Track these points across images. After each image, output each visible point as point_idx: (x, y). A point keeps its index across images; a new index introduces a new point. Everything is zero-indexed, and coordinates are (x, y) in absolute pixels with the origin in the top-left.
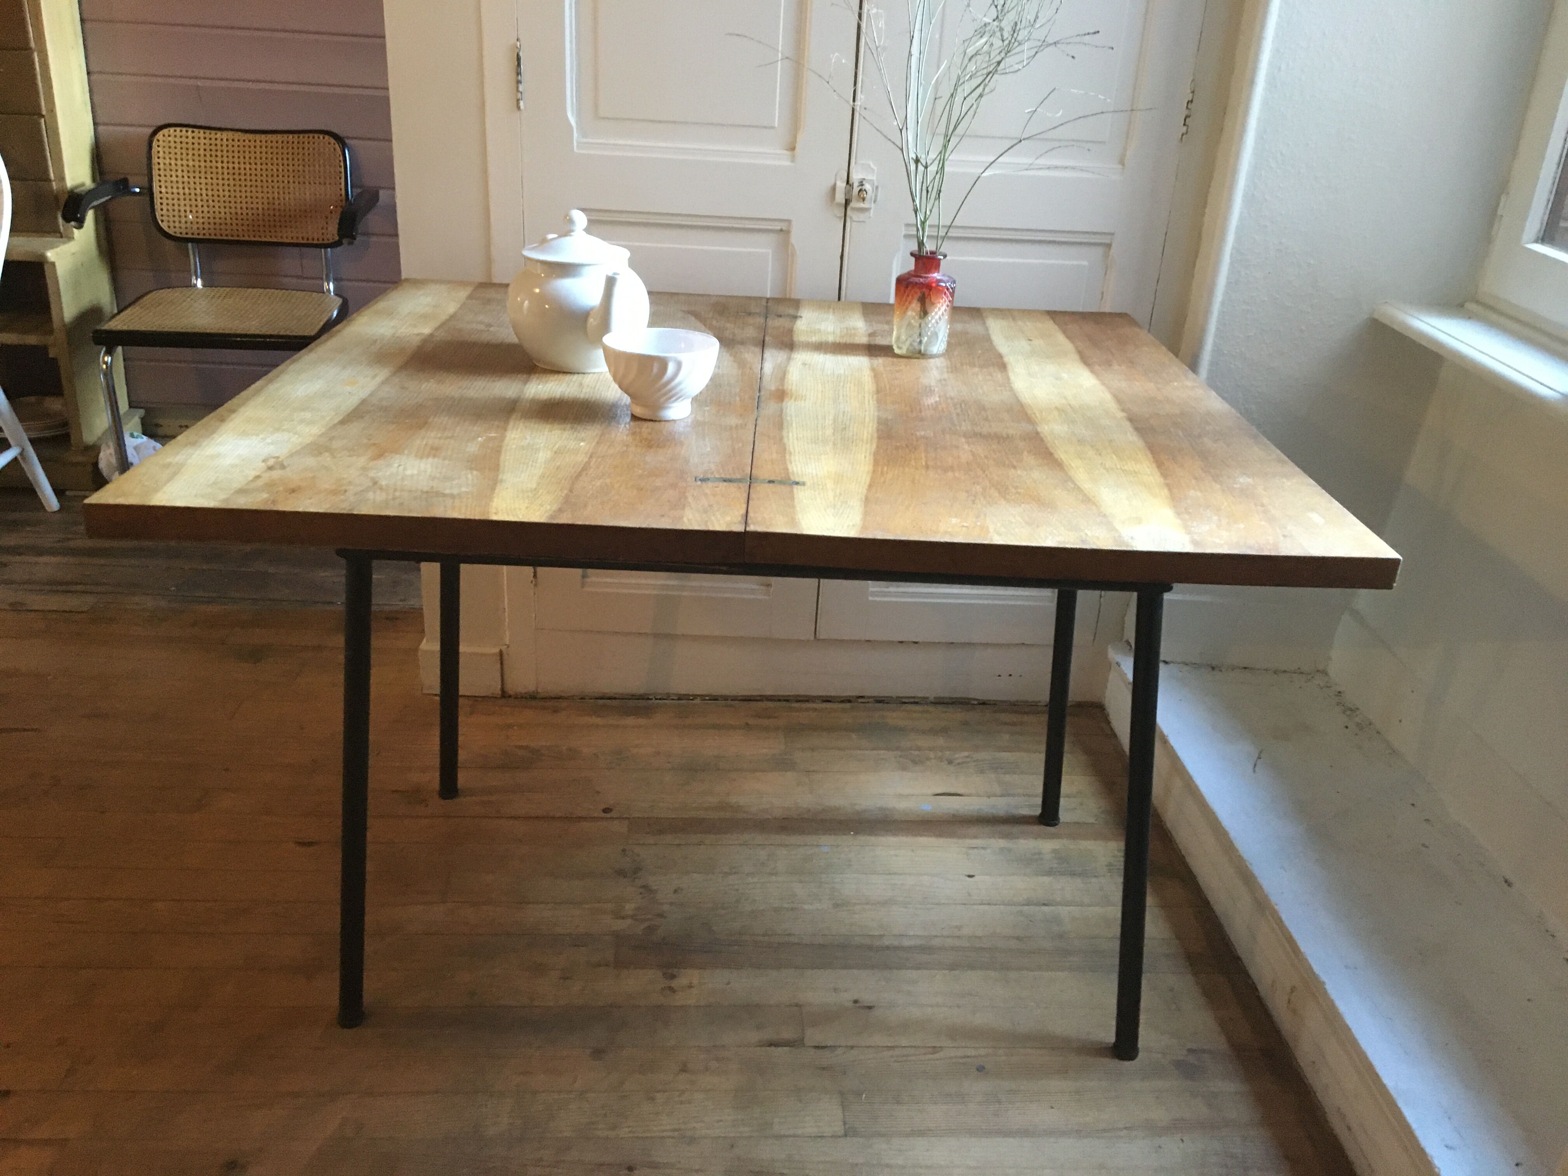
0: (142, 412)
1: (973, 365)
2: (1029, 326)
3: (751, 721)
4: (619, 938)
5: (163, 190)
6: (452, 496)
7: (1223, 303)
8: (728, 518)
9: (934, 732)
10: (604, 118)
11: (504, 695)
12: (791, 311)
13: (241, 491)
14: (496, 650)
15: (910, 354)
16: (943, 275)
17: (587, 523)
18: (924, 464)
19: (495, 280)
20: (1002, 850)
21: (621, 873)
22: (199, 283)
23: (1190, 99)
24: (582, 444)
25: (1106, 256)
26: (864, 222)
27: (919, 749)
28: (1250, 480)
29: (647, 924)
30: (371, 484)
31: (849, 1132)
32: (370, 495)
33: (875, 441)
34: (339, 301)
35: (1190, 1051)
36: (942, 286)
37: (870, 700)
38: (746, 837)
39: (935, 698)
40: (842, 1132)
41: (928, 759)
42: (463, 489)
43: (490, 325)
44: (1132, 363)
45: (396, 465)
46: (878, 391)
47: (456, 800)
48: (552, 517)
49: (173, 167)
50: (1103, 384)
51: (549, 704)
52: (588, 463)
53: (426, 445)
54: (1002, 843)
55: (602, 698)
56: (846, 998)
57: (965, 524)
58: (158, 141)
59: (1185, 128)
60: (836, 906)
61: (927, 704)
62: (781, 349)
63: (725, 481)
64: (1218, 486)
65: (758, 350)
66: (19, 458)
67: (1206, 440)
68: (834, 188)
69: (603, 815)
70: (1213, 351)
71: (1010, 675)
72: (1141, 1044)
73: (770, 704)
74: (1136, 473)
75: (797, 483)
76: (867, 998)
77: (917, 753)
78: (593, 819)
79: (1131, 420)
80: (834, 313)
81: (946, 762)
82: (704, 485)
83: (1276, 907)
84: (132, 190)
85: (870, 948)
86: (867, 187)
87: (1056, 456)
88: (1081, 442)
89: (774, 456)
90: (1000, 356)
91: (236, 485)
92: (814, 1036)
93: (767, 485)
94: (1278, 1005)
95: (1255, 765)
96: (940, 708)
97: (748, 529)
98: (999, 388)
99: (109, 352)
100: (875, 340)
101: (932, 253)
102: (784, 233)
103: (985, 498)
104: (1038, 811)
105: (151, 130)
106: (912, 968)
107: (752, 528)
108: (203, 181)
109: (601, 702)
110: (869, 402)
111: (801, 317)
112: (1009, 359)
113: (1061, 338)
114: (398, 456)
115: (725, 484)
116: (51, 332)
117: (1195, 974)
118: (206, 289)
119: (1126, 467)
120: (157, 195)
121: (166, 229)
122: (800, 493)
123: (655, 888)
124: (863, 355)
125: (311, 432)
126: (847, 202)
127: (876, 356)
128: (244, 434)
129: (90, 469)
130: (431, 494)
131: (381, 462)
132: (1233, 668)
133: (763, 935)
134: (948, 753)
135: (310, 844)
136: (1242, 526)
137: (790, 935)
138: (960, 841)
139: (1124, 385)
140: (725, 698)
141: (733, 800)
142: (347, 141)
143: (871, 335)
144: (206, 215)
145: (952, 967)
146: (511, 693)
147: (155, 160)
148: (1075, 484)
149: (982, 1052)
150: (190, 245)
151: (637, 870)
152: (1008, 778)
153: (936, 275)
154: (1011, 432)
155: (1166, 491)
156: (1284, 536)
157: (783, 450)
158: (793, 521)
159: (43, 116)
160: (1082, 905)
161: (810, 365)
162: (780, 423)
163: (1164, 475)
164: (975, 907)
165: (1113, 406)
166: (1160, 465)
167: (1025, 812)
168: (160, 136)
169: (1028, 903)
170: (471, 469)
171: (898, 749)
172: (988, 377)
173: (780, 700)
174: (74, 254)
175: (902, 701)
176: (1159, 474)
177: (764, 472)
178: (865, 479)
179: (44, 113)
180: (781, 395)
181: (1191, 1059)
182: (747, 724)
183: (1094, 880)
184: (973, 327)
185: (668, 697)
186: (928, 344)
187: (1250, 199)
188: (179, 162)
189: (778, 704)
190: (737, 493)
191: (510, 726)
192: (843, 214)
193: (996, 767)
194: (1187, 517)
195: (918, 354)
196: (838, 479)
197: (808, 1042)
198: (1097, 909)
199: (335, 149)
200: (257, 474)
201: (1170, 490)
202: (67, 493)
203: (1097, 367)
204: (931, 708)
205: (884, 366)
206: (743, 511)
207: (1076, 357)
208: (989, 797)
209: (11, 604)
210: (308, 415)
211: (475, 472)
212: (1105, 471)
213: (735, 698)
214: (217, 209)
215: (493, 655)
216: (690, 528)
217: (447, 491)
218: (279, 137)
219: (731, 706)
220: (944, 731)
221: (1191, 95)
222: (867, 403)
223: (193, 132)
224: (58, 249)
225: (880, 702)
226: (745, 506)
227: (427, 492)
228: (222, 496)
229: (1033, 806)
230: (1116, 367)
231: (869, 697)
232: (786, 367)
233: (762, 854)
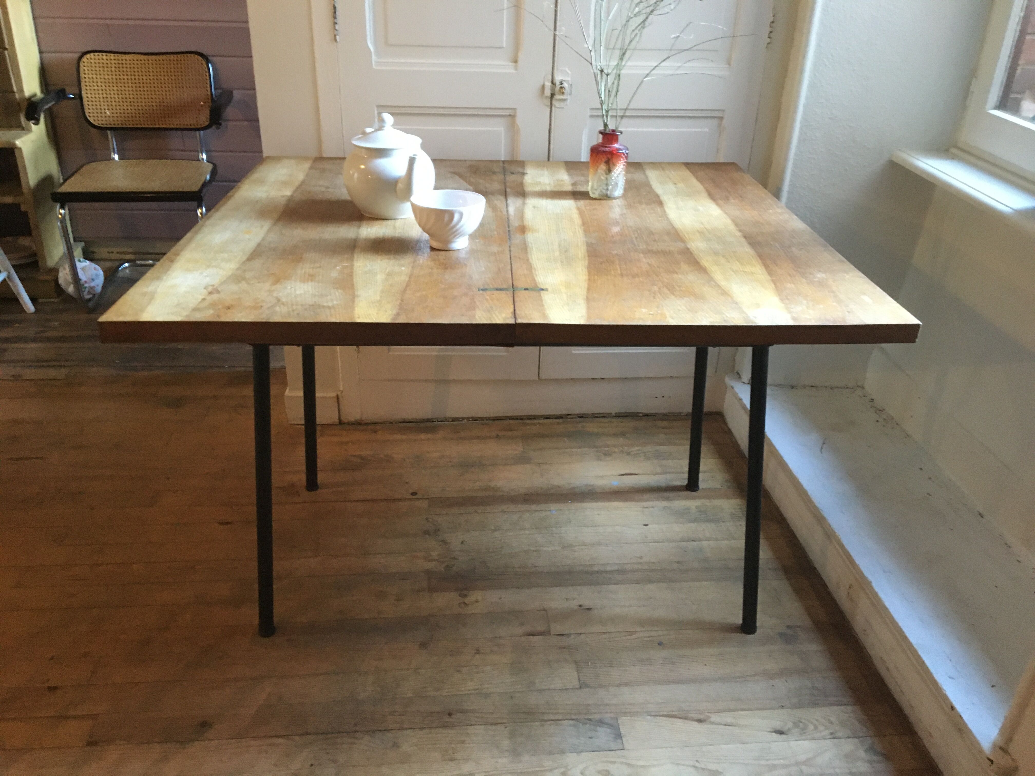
0: (83, 244)
1: (640, 203)
2: (673, 173)
3: (500, 433)
4: (429, 573)
5: (89, 96)
6: (329, 307)
7: (796, 154)
8: (504, 315)
9: (615, 435)
10: (392, 45)
11: (341, 423)
12: (520, 170)
13: (196, 309)
14: (335, 395)
15: (601, 197)
16: (620, 145)
17: (417, 322)
18: (619, 272)
19: (325, 155)
20: (664, 508)
21: (426, 533)
22: (116, 157)
23: (772, 21)
24: (403, 268)
25: (720, 125)
26: (563, 108)
27: (608, 446)
28: (823, 275)
29: (446, 564)
30: (276, 301)
31: (582, 686)
32: (277, 309)
33: (587, 258)
34: (210, 167)
35: (788, 627)
36: (621, 153)
37: (575, 416)
38: (504, 507)
39: (616, 413)
40: (578, 686)
41: (614, 452)
42: (335, 302)
43: (328, 188)
44: (742, 197)
45: (289, 288)
46: (584, 224)
47: (317, 492)
48: (394, 319)
49: (95, 80)
50: (726, 213)
51: (370, 427)
52: (409, 281)
53: (305, 273)
54: (665, 503)
55: (404, 422)
56: (574, 604)
57: (651, 313)
58: (84, 62)
59: (769, 39)
60: (564, 547)
61: (611, 417)
62: (518, 196)
63: (497, 290)
64: (804, 280)
65: (502, 198)
66: (7, 279)
67: (794, 249)
68: (543, 87)
69: (411, 497)
70: (790, 185)
71: (663, 397)
72: (758, 624)
73: (511, 422)
74: (752, 273)
75: (543, 290)
76: (587, 603)
77: (606, 449)
78: (406, 500)
79: (745, 237)
80: (547, 170)
81: (626, 454)
82: (484, 293)
83: (840, 537)
84: (68, 96)
85: (587, 572)
86: (565, 85)
87: (702, 264)
88: (716, 253)
89: (526, 272)
90: (657, 196)
91: (192, 305)
92: (557, 628)
93: (524, 292)
94: (841, 596)
95: (822, 448)
96: (619, 420)
97: (517, 322)
98: (660, 219)
99: (62, 207)
100: (576, 188)
101: (614, 131)
102: (512, 117)
103: (661, 294)
104: (686, 482)
105: (78, 55)
106: (614, 584)
107: (519, 321)
108: (115, 88)
109: (402, 425)
110: (579, 232)
111: (527, 174)
112: (664, 198)
113: (694, 182)
114: (289, 281)
115: (498, 292)
116: (21, 194)
117: (789, 579)
118: (122, 161)
119: (746, 270)
120: (85, 100)
121: (92, 121)
122: (546, 296)
123: (449, 541)
124: (570, 199)
125: (230, 267)
126: (552, 95)
127: (579, 199)
128: (188, 270)
129: (53, 284)
130: (315, 307)
131: (278, 286)
132: (804, 387)
133: (520, 568)
134: (626, 448)
135: (228, 523)
136: (822, 306)
137: (536, 567)
138: (638, 503)
139: (738, 213)
140: (482, 419)
141: (492, 484)
142: (210, 58)
143: (574, 184)
144: (118, 111)
145: (638, 582)
146: (345, 421)
147: (82, 75)
148: (716, 283)
149: (661, 633)
150: (109, 132)
151: (437, 531)
152: (664, 462)
153: (616, 146)
154: (672, 249)
155: (773, 285)
156: (849, 312)
157: (530, 268)
158: (544, 316)
159: (6, 49)
160: (717, 540)
161: (538, 207)
162: (525, 248)
163: (770, 273)
164: (650, 544)
165: (732, 227)
166: (766, 267)
167: (678, 483)
168: (84, 59)
169: (683, 540)
170: (337, 288)
171: (595, 447)
172: (652, 211)
173: (517, 419)
174: (32, 141)
175: (595, 416)
176: (767, 274)
177: (520, 283)
178: (584, 285)
179: (7, 46)
180: (523, 229)
181: (789, 632)
182: (498, 435)
183: (722, 524)
184: (638, 176)
185: (446, 419)
186: (612, 190)
187: (812, 86)
188: (98, 77)
189: (516, 421)
190: (506, 297)
191: (347, 443)
192: (549, 104)
193: (658, 456)
194: (787, 302)
195: (606, 197)
196: (568, 285)
197: (552, 633)
198: (726, 542)
199: (202, 64)
200: (203, 297)
201: (775, 284)
202: (40, 300)
203: (720, 201)
204: (614, 420)
205: (585, 207)
206: (512, 310)
207: (705, 194)
208: (654, 475)
209: (13, 376)
210: (225, 255)
211: (340, 291)
212: (733, 273)
213: (488, 419)
214: (125, 108)
215: (333, 397)
216: (482, 322)
217: (325, 304)
218: (164, 57)
219: (486, 424)
220: (623, 434)
221: (773, 18)
222: (577, 232)
223: (107, 56)
224: (22, 139)
225: (580, 417)
226: (512, 306)
227: (313, 305)
228: (185, 314)
229: (682, 479)
230: (732, 201)
231: (576, 414)
232: (523, 210)
233: (515, 517)
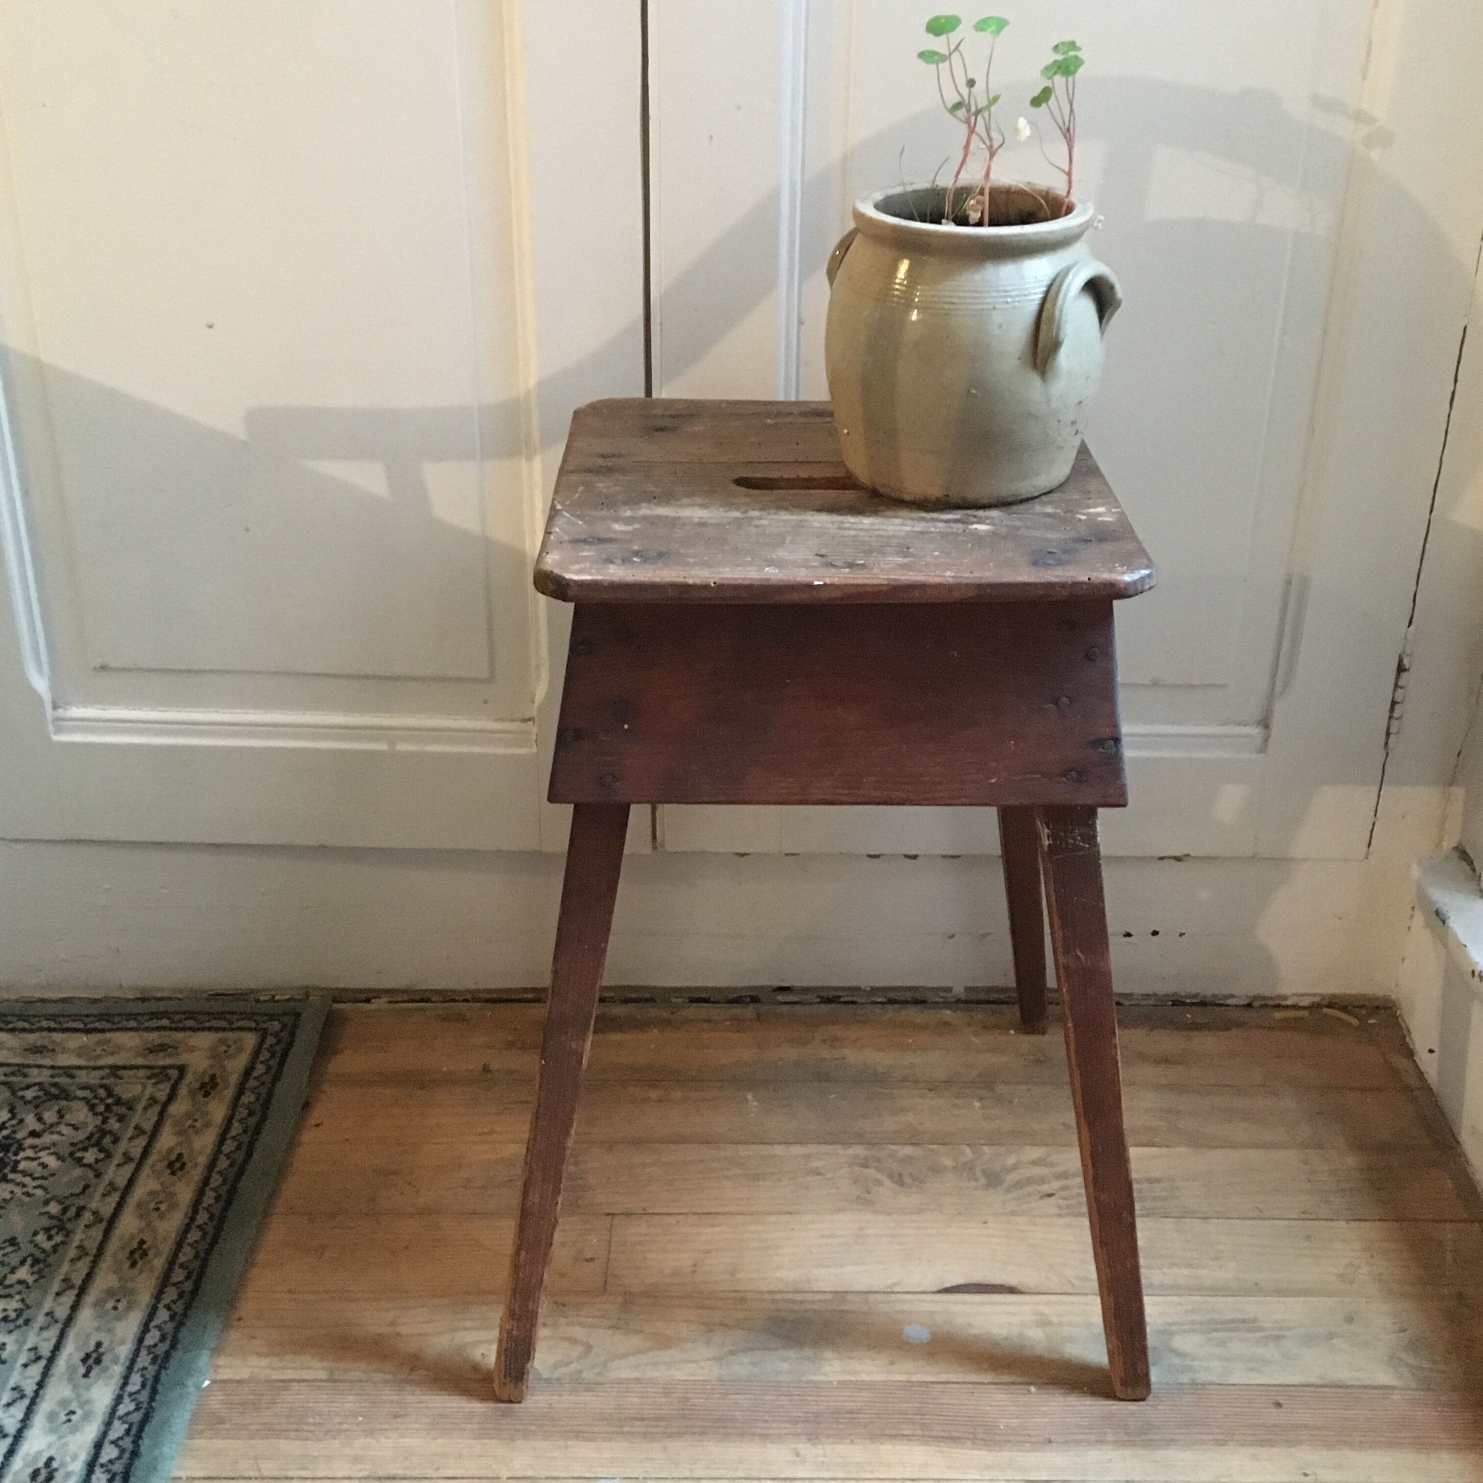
27: (915, 1138)
37: (806, 997)
41: (937, 1170)
61: (947, 1004)
81: (983, 1180)
96: (981, 1015)
134: (988, 1151)
